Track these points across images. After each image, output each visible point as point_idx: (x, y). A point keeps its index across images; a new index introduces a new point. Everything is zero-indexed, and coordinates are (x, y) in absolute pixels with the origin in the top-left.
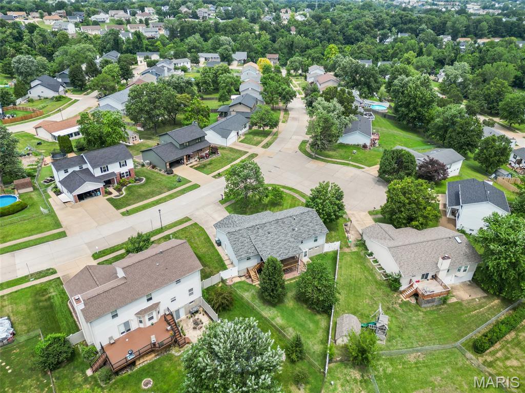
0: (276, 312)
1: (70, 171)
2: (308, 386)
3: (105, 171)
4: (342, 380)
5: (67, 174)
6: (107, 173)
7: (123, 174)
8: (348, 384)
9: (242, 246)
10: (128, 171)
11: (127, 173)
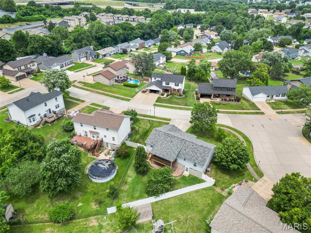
0: (134, 176)
1: (157, 79)
2: (99, 208)
3: (167, 84)
4: (111, 223)
5: (155, 80)
6: (168, 86)
7: (176, 89)
8: (111, 227)
9: (154, 138)
10: (178, 89)
11: (177, 90)
